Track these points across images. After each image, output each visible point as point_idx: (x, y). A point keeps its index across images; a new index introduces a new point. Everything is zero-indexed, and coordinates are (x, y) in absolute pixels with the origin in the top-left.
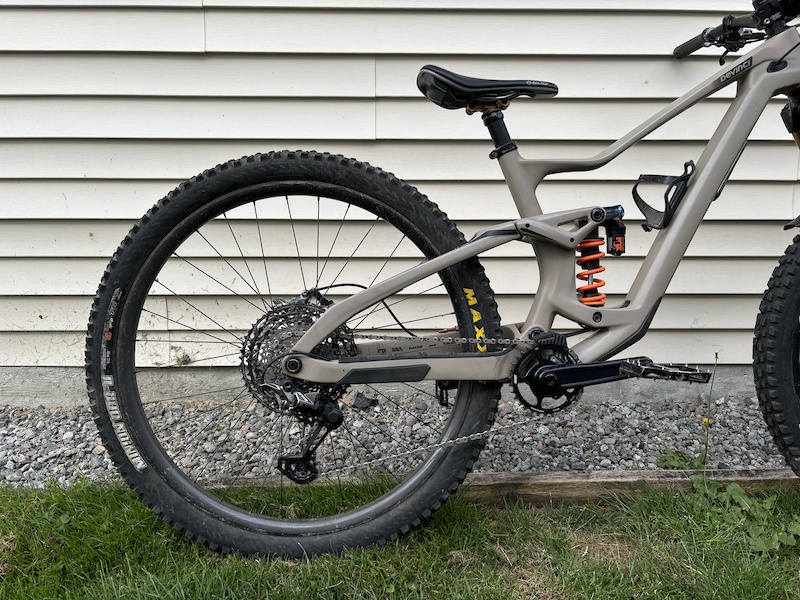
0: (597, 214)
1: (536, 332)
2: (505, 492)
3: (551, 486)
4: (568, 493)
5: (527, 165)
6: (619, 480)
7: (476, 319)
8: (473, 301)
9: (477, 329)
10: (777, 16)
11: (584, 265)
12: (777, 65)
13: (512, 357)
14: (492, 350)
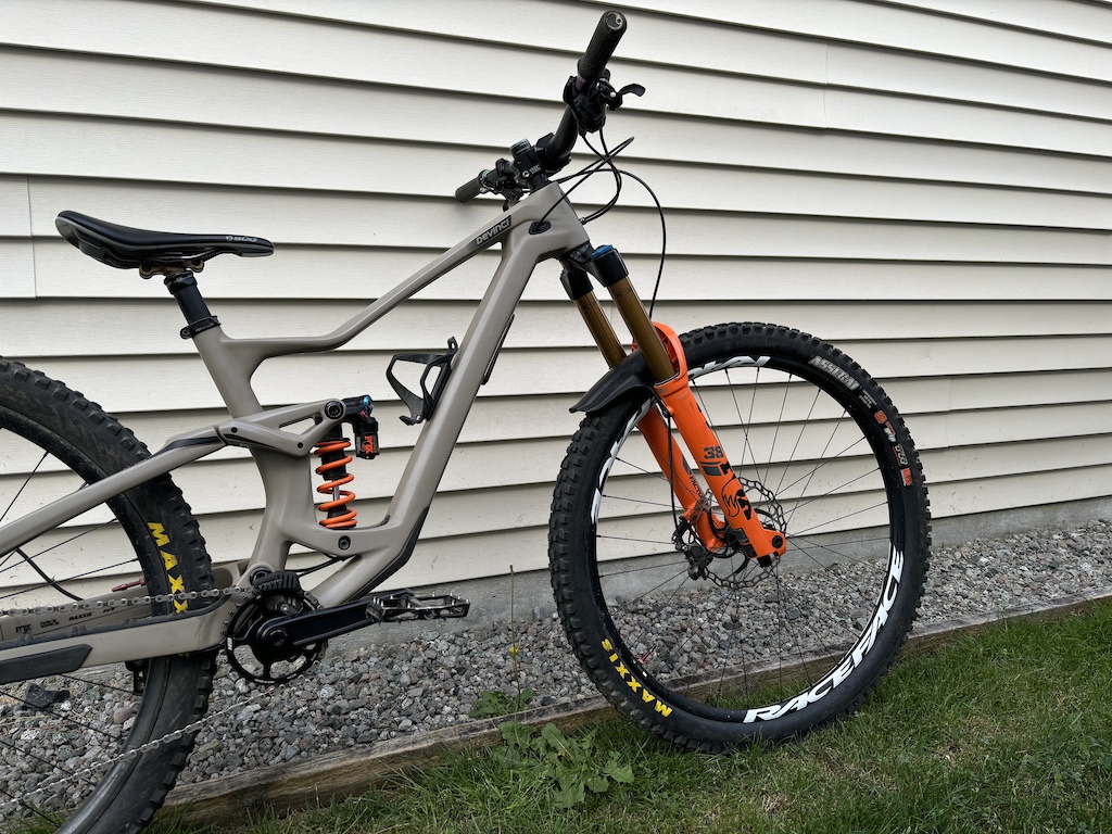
0: (333, 409)
1: (260, 573)
2: (250, 800)
3: (316, 776)
4: (344, 781)
5: (235, 347)
6: (410, 748)
7: (169, 566)
8: (163, 540)
9: (171, 579)
10: (536, 169)
11: (326, 474)
12: (539, 226)
13: (223, 614)
14: (196, 606)
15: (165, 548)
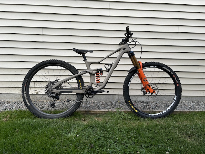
0: (98, 70)
1: (89, 86)
3: (94, 111)
5: (88, 62)
9: (80, 86)
11: (97, 77)
12: (124, 49)
13: (85, 90)
15: (80, 82)
